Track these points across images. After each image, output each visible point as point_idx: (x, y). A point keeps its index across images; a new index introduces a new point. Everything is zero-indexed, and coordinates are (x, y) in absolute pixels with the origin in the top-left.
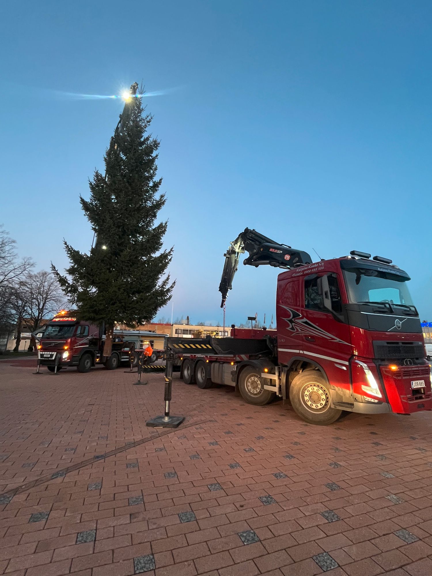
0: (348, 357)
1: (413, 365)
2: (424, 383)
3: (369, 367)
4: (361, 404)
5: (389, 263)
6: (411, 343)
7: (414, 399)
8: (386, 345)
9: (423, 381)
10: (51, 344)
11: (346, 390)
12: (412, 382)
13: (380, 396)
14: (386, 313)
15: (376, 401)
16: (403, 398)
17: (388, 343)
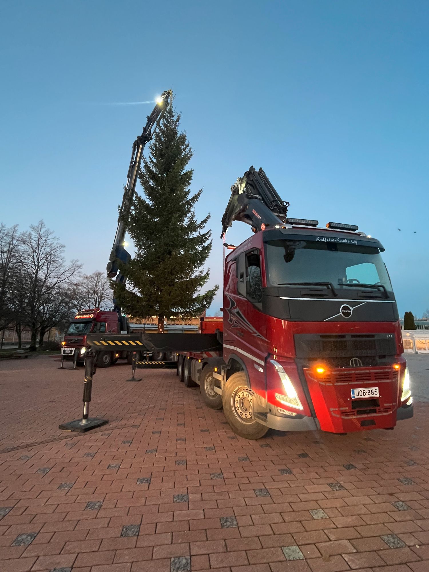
0: (265, 355)
1: (363, 367)
2: (378, 391)
3: (284, 369)
4: (279, 418)
5: (354, 230)
6: (373, 336)
7: (355, 413)
8: (320, 339)
9: (377, 388)
10: (71, 341)
11: (262, 397)
12: (353, 391)
13: (300, 407)
14: (325, 297)
15: (294, 414)
16: (334, 411)
17: (322, 337)
